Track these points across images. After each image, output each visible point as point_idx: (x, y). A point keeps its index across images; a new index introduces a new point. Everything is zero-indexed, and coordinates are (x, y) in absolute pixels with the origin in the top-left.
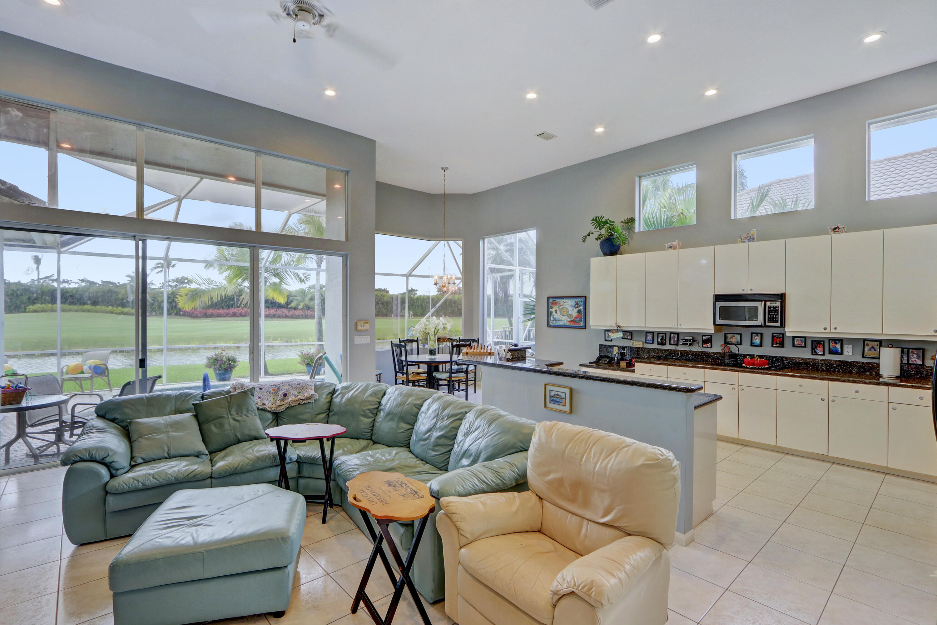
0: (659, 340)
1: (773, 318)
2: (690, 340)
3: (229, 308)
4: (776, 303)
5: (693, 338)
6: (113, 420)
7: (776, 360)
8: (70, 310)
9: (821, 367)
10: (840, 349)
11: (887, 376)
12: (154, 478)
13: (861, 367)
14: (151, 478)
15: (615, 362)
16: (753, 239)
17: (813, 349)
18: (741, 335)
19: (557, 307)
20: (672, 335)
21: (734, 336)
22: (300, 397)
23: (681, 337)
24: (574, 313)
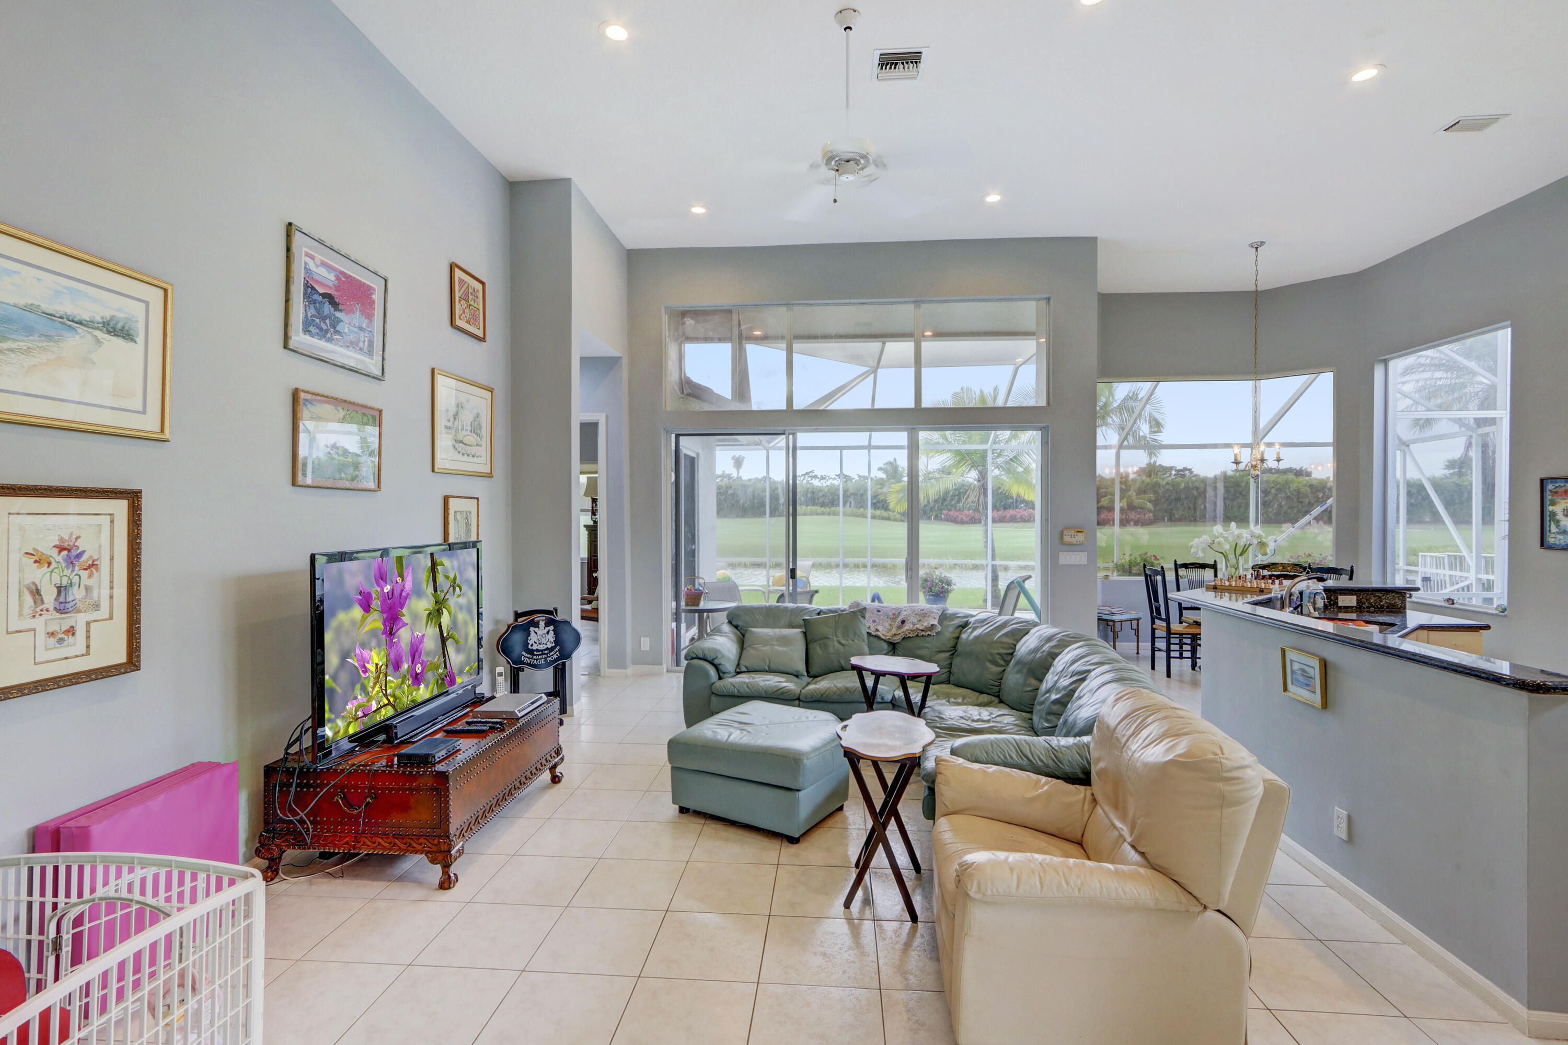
3: (1005, 509)
6: (736, 627)
8: (823, 514)
12: (747, 687)
14: (745, 686)
22: (919, 626)
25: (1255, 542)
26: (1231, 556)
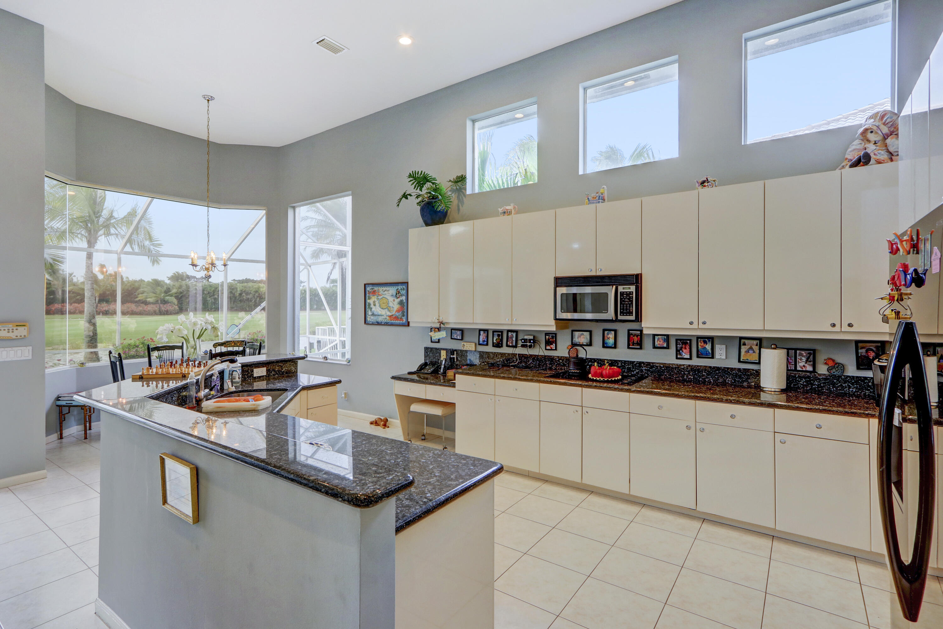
0: (495, 341)
1: (626, 310)
2: (530, 340)
4: (630, 288)
5: (534, 337)
7: (633, 367)
9: (687, 376)
10: (710, 351)
11: (770, 390)
13: (736, 375)
15: (442, 371)
16: (604, 200)
17: (678, 351)
18: (590, 332)
19: (376, 297)
20: (510, 334)
21: (583, 334)
23: (520, 337)
24: (395, 305)
25: (210, 327)
26: (191, 339)
